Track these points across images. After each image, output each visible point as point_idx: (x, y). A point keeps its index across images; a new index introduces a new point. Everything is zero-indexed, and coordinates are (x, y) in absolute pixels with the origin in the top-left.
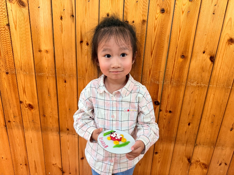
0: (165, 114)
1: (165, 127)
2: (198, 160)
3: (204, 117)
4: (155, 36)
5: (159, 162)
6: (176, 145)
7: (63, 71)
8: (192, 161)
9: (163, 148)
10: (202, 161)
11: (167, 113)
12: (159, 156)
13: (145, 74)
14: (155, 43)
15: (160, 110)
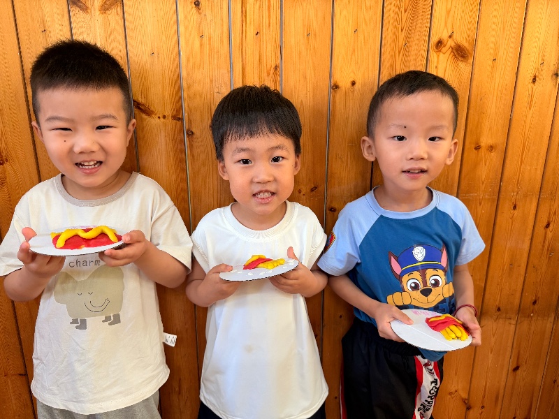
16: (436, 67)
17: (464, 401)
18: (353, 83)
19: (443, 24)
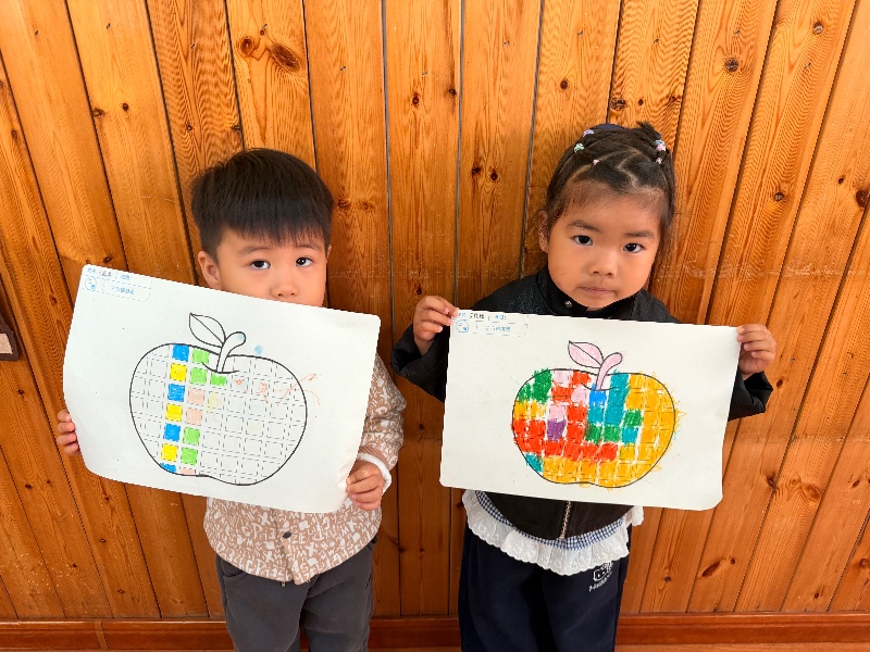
2: (796, 478)
3: (823, 360)
4: (704, 140)
7: (414, 261)
8: (781, 482)
10: (807, 480)
14: (701, 163)
16: (250, 81)
17: (392, 540)
18: (126, 107)
19: (246, 13)
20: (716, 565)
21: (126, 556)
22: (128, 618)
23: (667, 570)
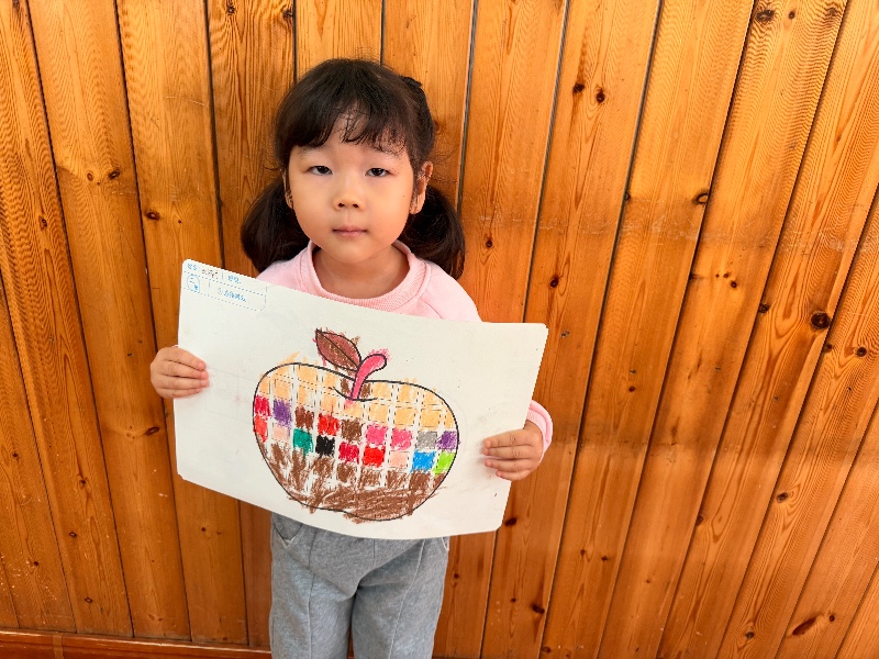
0: (843, 359)
1: (832, 405)
4: (864, 70)
5: (785, 528)
6: (856, 467)
7: (489, 204)
9: (809, 478)
11: (849, 357)
12: (792, 506)
13: (800, 214)
14: (856, 101)
15: (827, 347)
20: (810, 622)
21: (99, 556)
22: (93, 634)
23: (751, 624)
